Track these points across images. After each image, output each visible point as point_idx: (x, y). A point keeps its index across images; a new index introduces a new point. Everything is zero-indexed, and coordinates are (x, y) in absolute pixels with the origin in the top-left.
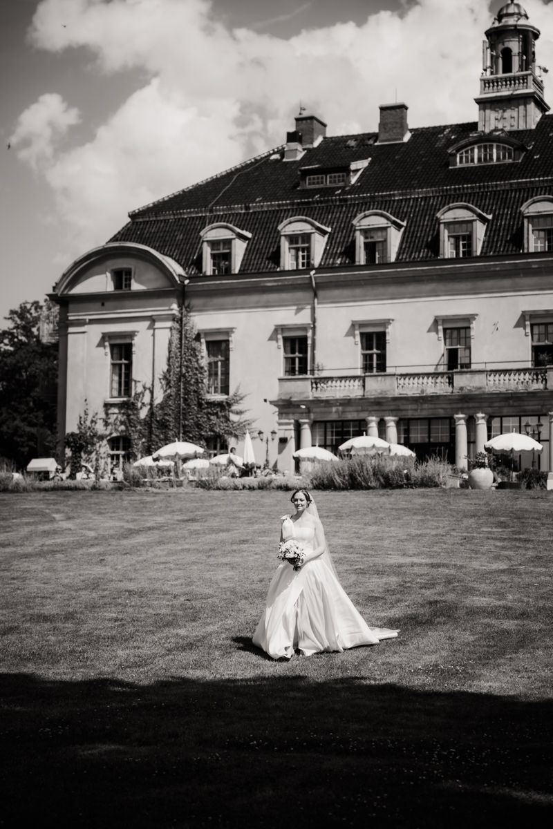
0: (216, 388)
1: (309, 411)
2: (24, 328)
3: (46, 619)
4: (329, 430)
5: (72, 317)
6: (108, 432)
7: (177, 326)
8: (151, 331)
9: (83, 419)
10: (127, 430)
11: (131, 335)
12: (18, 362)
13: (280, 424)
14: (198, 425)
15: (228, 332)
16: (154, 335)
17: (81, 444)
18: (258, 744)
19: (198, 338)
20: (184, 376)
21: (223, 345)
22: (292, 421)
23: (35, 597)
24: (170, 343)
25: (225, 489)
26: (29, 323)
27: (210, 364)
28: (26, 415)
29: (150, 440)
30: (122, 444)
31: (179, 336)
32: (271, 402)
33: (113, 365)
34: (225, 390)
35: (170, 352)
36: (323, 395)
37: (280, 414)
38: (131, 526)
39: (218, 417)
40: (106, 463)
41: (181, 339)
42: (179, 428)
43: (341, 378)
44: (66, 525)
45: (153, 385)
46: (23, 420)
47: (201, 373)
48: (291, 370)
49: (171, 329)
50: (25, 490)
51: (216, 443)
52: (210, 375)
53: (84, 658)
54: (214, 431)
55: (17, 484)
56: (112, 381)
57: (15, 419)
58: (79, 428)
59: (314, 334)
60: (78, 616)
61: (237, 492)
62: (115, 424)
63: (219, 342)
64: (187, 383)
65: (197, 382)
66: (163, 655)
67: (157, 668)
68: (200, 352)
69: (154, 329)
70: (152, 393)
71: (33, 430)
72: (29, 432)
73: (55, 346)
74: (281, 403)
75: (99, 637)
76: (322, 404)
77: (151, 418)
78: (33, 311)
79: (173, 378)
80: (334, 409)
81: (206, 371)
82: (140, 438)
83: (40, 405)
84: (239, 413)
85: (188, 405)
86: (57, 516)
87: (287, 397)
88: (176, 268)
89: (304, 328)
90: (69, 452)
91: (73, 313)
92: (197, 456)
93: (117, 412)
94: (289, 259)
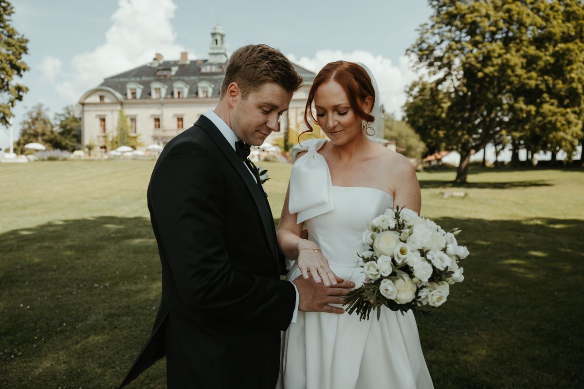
0: (132, 132)
1: (162, 139)
2: (68, 113)
6: (99, 144)
8: (111, 115)
9: (90, 140)
10: (105, 144)
11: (105, 115)
12: (67, 123)
13: (153, 143)
14: (128, 142)
15: (136, 116)
16: (113, 116)
17: (90, 148)
19: (127, 117)
20: (123, 128)
21: (135, 120)
22: (157, 142)
24: (118, 118)
26: (69, 111)
27: (131, 125)
28: (70, 139)
29: (112, 147)
30: (104, 147)
32: (151, 137)
33: (100, 124)
34: (135, 132)
35: (118, 121)
37: (154, 140)
39: (134, 141)
40: (99, 153)
41: (121, 117)
42: (121, 143)
43: (171, 130)
45: (113, 131)
46: (69, 141)
47: (128, 127)
48: (156, 127)
49: (118, 114)
51: (134, 147)
52: (131, 128)
54: (132, 144)
55: (73, 159)
56: (100, 128)
57: (66, 140)
58: (89, 143)
59: (162, 117)
62: (101, 142)
63: (133, 119)
64: (124, 131)
65: (127, 130)
68: (128, 121)
69: (113, 114)
70: (113, 133)
71: (73, 144)
72: (71, 144)
73: (80, 119)
74: (153, 137)
77: (113, 140)
78: (71, 108)
79: (119, 129)
82: (109, 146)
83: (75, 136)
84: (140, 140)
85: (124, 137)
87: (155, 135)
88: (119, 96)
89: (159, 115)
90: (87, 150)
91: (86, 108)
92: (130, 151)
93: (102, 139)
94: (154, 95)
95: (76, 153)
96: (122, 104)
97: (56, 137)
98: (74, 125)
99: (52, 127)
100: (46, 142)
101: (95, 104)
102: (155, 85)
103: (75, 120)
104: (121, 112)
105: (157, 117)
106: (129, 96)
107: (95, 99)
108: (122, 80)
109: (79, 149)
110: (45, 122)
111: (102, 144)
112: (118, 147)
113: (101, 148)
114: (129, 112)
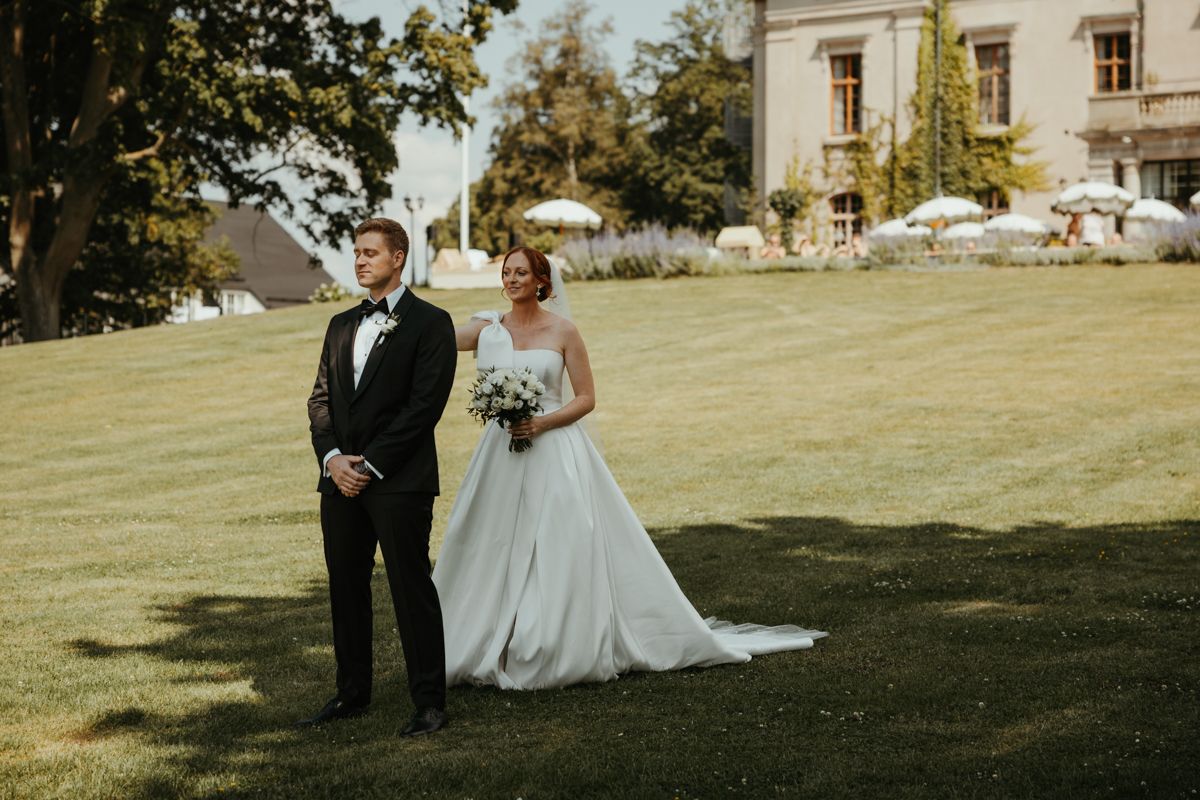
0: (990, 116)
1: (1135, 146)
2: (693, 36)
3: (818, 446)
4: (1167, 175)
5: (772, 16)
6: (828, 187)
7: (930, 23)
8: (890, 35)
9: (791, 169)
10: (857, 183)
11: (860, 41)
12: (685, 88)
13: (1091, 167)
14: (964, 173)
15: (1007, 30)
16: (894, 40)
17: (789, 208)
18: (1189, 602)
19: (962, 41)
20: (941, 99)
21: (1001, 52)
22: (1110, 162)
23: (792, 418)
24: (920, 51)
25: (1023, 265)
26: (697, 29)
27: (981, 80)
28: (698, 167)
29: (892, 197)
30: (849, 202)
31: (932, 39)
32: (1078, 135)
33: (836, 87)
34: (1004, 118)
35: (919, 63)
36: (1158, 122)
37: (1092, 152)
38: (897, 320)
39: (994, 159)
40: (827, 233)
41: (935, 44)
42: (934, 178)
43: (1186, 95)
44: (802, 320)
45: (895, 115)
46: (695, 173)
47: (967, 94)
48: (1107, 85)
49: (921, 29)
50: (727, 273)
51: (993, 198)
52: (981, 96)
53: (888, 497)
54: (987, 181)
55: (716, 264)
56: (833, 110)
57: (681, 172)
58: (787, 182)
59: (1141, 27)
60: (863, 442)
61: (1041, 269)
62: (839, 175)
63: (994, 47)
64: (946, 109)
65: (961, 108)
66: (999, 493)
67: (997, 510)
68: (965, 62)
69: (895, 30)
70: (893, 126)
71: (710, 188)
72: (703, 192)
73: (748, 63)
74: (1092, 135)
75: (901, 470)
76: (1157, 136)
77: (892, 164)
78: (705, 11)
79: (925, 104)
80: (1175, 142)
81: (974, 91)
82: (876, 195)
83: (720, 149)
84: (1025, 152)
85: (948, 143)
86: (785, 309)
87: (1101, 126)
89: (1126, 19)
90: (773, 218)
91: (774, 13)
92: (970, 218)
93: (841, 160)
95: (730, 235)
97: (638, 157)
98: (717, 92)
99: (625, 110)
100: (596, 183)
103: (725, 70)
104: (934, 16)
105: (1115, 29)
109: (741, 219)
110: (596, 90)
111: (843, 185)
112: (918, 198)
113: (839, 202)
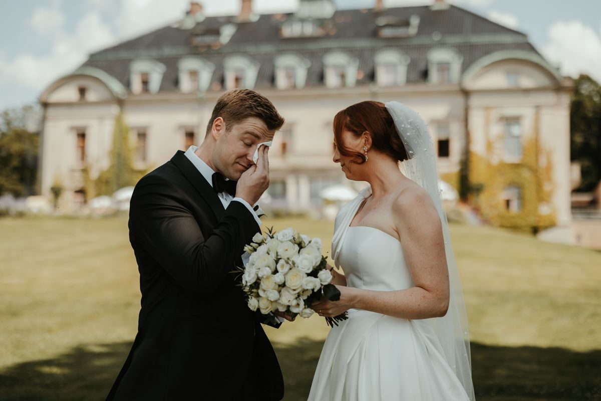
7: (116, 123)
17: (57, 192)
20: (119, 154)
24: (114, 134)
35: (114, 139)
64: (121, 159)
73: (37, 134)
88: (116, 87)
90: (50, 195)
91: (51, 112)
93: (78, 176)
94: (186, 84)
96: (120, 102)
101: (69, 105)
102: (188, 64)
104: (119, 120)
105: (189, 130)
106: (137, 86)
107: (70, 94)
108: (124, 55)
111: (79, 185)
113: (77, 192)
114: (135, 118)
